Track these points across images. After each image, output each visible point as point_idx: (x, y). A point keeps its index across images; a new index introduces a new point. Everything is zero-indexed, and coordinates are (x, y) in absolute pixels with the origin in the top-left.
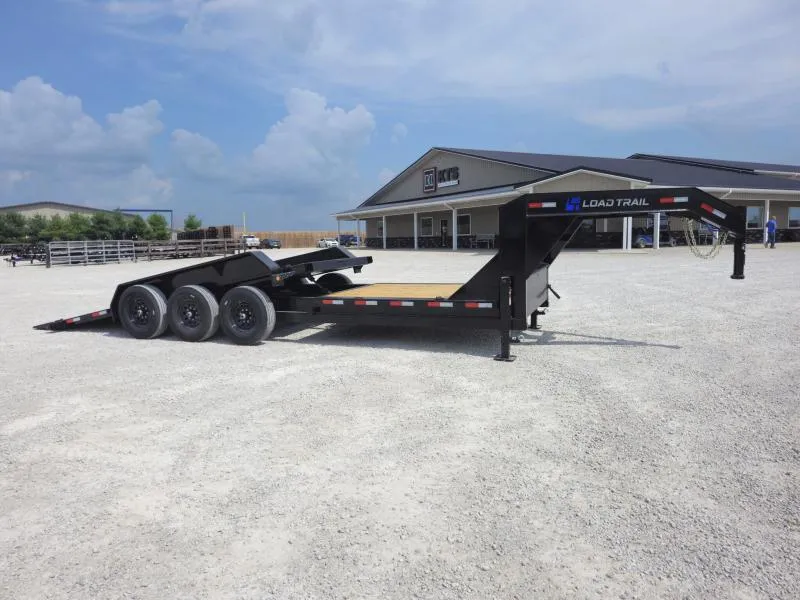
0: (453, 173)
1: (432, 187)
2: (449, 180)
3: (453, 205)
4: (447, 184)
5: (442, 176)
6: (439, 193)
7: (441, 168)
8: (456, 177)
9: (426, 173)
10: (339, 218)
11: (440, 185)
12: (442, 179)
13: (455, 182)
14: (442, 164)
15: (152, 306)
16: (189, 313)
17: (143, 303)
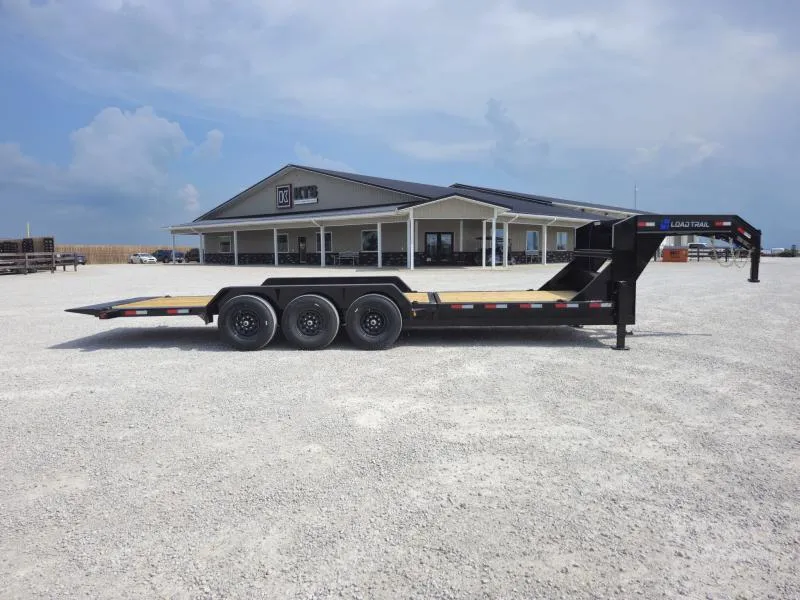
0: (312, 191)
1: (287, 204)
2: (306, 197)
3: (321, 223)
4: (306, 201)
5: (298, 193)
6: (295, 210)
7: (297, 184)
8: (315, 194)
9: (280, 189)
10: (174, 232)
11: (296, 202)
12: (299, 196)
13: (314, 200)
14: (299, 182)
15: (263, 316)
16: (310, 321)
17: (248, 314)
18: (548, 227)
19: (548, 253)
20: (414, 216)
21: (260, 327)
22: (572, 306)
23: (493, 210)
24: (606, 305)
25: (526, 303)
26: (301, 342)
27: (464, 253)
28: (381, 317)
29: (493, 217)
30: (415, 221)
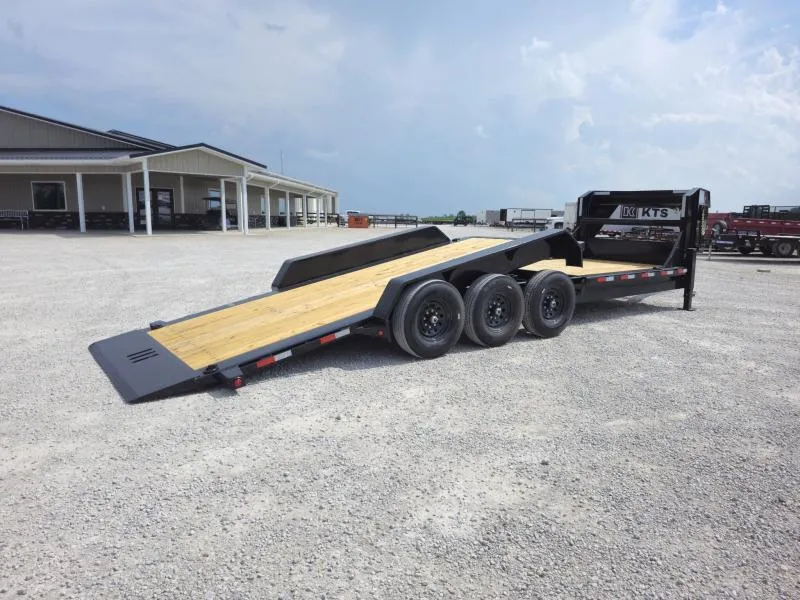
15: (455, 308)
16: (499, 309)
17: (433, 306)
18: (270, 190)
20: (149, 167)
21: (448, 324)
22: (670, 273)
23: (242, 167)
24: (685, 271)
25: (644, 272)
26: (490, 337)
27: (186, 214)
28: (556, 297)
29: (243, 175)
30: (151, 174)
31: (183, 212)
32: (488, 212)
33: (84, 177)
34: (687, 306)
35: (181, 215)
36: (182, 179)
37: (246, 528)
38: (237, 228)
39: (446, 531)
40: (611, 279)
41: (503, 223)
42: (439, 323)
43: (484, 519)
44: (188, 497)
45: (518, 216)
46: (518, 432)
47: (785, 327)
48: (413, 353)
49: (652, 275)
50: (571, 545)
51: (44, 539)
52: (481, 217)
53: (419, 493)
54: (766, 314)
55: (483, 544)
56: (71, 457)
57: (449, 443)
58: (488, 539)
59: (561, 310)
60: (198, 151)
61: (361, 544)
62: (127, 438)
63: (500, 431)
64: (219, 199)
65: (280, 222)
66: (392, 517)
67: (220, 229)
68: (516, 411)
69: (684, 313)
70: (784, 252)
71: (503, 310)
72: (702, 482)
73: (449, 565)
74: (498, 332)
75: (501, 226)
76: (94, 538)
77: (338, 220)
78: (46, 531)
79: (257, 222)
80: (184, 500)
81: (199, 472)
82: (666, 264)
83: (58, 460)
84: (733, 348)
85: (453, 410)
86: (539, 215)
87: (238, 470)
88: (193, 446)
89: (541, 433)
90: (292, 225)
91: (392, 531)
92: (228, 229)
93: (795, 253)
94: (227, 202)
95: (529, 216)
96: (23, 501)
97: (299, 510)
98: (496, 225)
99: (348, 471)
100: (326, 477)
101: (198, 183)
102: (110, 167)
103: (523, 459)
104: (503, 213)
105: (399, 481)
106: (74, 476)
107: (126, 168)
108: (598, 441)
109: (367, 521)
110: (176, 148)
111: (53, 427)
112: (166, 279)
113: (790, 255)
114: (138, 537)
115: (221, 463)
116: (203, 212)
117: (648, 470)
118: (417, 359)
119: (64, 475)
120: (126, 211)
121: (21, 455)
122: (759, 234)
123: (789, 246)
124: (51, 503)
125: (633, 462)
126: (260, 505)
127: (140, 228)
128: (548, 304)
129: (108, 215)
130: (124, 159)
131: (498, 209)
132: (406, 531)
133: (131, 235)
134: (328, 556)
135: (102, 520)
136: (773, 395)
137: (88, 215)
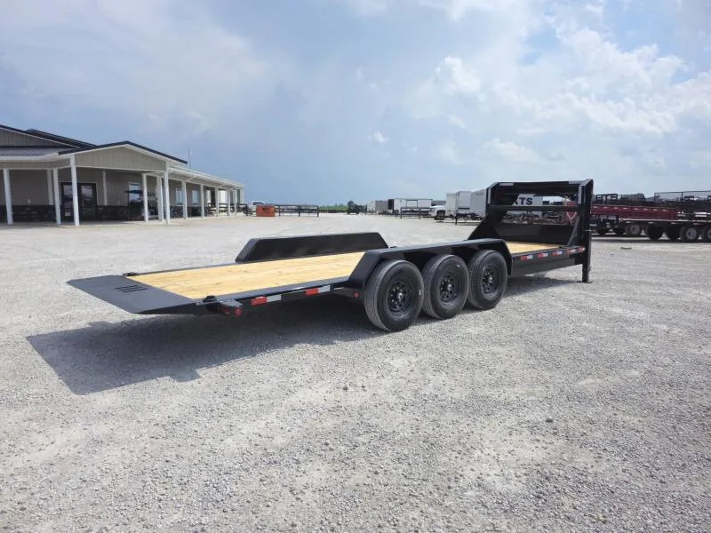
15: (416, 285)
16: (450, 285)
17: (398, 284)
18: (187, 184)
19: (171, 207)
20: (76, 164)
21: (411, 300)
22: (573, 251)
23: (165, 162)
24: (584, 249)
25: (554, 251)
26: (444, 310)
27: (109, 207)
28: (492, 274)
29: (165, 170)
30: (77, 169)
31: (106, 204)
32: (377, 202)
33: (12, 173)
34: (585, 279)
35: (104, 207)
36: (104, 173)
37: (317, 496)
38: (157, 218)
39: (499, 487)
40: (530, 257)
41: (391, 211)
42: (404, 299)
43: (526, 474)
44: (247, 470)
45: (404, 205)
46: (511, 394)
47: (671, 295)
48: (384, 327)
49: (560, 253)
50: (613, 492)
51: (127, 521)
52: (371, 207)
53: (455, 454)
54: (650, 284)
55: (539, 497)
56: (110, 438)
57: (457, 407)
58: (541, 492)
59: (496, 285)
60: (122, 148)
61: (430, 505)
62: (158, 417)
63: (494, 394)
64: (140, 193)
65: (194, 212)
66: (445, 478)
67: (142, 219)
68: (498, 376)
69: (585, 285)
70: (634, 233)
71: (453, 286)
72: (685, 429)
73: (518, 518)
74: (449, 305)
75: (389, 214)
76: (175, 517)
77: (246, 210)
78: (123, 512)
79: (176, 212)
80: (243, 473)
81: (246, 446)
82: (569, 243)
83: (98, 442)
84: (642, 314)
85: (442, 377)
86: (421, 204)
87: (279, 441)
88: (225, 422)
89: (529, 394)
90: (206, 215)
91: (451, 490)
92: (149, 219)
93: (643, 233)
94: (149, 195)
95: (412, 204)
96: (84, 485)
97: (356, 477)
98: (385, 213)
99: (381, 437)
100: (364, 444)
101: (119, 177)
102: (37, 163)
103: (527, 418)
104: (391, 203)
105: (432, 445)
106: (123, 456)
107: (53, 164)
108: (581, 398)
109: (425, 483)
110: (96, 147)
111: (77, 410)
112: (112, 266)
113: (639, 235)
114: (219, 513)
115: (260, 436)
116: (125, 203)
117: (636, 421)
118: (387, 332)
119: (112, 455)
120: (51, 204)
121: (60, 440)
122: (617, 217)
123: (637, 227)
124: (114, 484)
125: (620, 416)
126: (317, 473)
127: (68, 220)
128: (486, 280)
129: (34, 208)
130: (53, 155)
131: (386, 199)
132: (465, 490)
133: (57, 226)
134: (407, 518)
135: (174, 498)
136: (695, 351)
137: (14, 208)
